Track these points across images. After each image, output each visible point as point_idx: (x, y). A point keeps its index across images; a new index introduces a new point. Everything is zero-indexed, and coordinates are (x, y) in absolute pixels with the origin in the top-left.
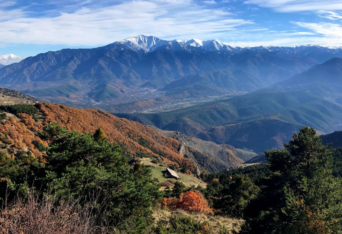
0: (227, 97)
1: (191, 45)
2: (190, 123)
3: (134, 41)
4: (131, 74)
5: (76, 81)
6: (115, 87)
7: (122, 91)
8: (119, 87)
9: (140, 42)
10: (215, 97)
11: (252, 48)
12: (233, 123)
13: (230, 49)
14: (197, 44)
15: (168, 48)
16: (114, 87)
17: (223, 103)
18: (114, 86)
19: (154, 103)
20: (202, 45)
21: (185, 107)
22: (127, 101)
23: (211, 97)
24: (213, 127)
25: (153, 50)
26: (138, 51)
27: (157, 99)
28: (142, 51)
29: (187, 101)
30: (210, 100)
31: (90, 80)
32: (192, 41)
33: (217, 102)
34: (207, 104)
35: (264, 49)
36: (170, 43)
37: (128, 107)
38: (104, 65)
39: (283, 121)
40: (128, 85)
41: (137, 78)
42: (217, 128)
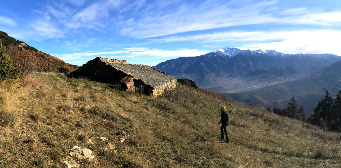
0: (283, 82)
1: (259, 52)
2: (259, 99)
3: (222, 51)
4: (220, 70)
5: (186, 75)
6: (210, 78)
7: (214, 80)
8: (213, 78)
9: (226, 51)
10: (275, 82)
11: (296, 55)
12: (288, 98)
13: (283, 55)
14: (262, 51)
15: (243, 54)
16: (209, 78)
17: (281, 86)
18: (209, 77)
19: (234, 87)
20: (266, 52)
21: (255, 89)
22: (217, 86)
23: (273, 82)
24: (275, 101)
25: (234, 55)
26: (225, 56)
27: (236, 84)
28: (227, 56)
29: (257, 85)
30: (273, 84)
31: (195, 74)
32: (259, 50)
33: (277, 85)
34: (270, 87)
35: (303, 55)
36: (245, 51)
37: (217, 90)
38: (203, 65)
39: (318, 94)
40: (218, 77)
41: (224, 72)
42: (278, 101)
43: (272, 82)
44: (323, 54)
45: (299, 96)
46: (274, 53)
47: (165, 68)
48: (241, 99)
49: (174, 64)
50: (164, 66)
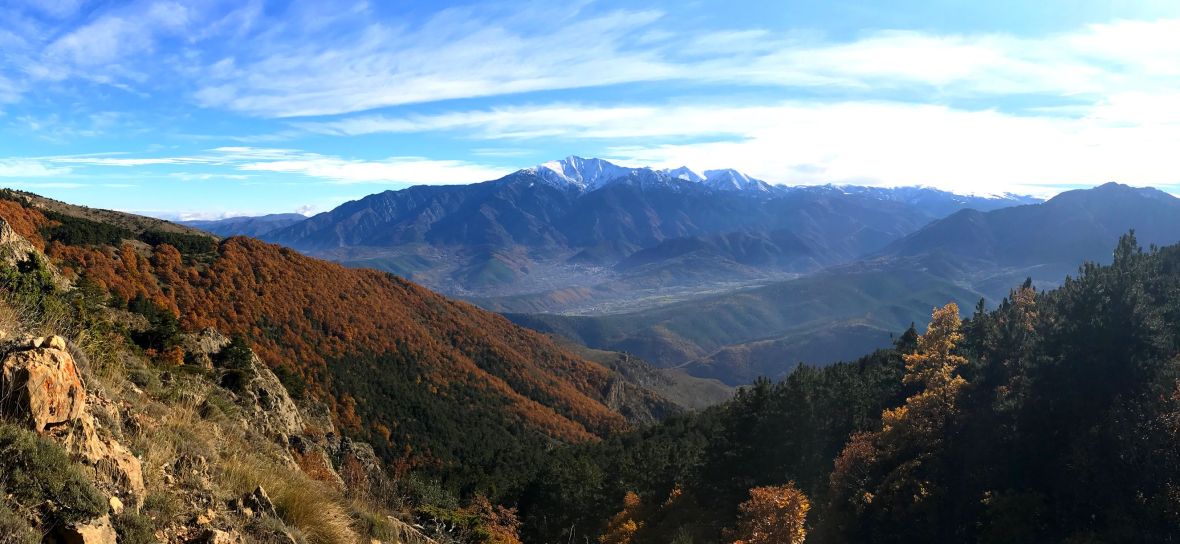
0: (759, 283)
1: (682, 177)
2: (669, 340)
3: (556, 167)
4: (547, 236)
5: (431, 247)
6: (510, 262)
7: (524, 270)
8: (519, 261)
9: (569, 170)
10: (731, 284)
11: (809, 188)
12: (767, 339)
13: (764, 189)
14: (692, 175)
15: (629, 182)
16: (506, 260)
17: (748, 295)
18: (508, 258)
19: (591, 295)
20: (705, 178)
21: (662, 303)
22: (533, 291)
23: (724, 284)
24: (724, 348)
25: (598, 186)
26: (565, 188)
27: (598, 288)
28: (573, 188)
29: (669, 292)
30: (722, 291)
31: (460, 247)
32: (683, 170)
33: (735, 294)
34: (710, 298)
35: (834, 189)
36: (635, 173)
37: (531, 303)
38: (491, 217)
39: (877, 328)
40: (538, 259)
41: (559, 243)
42: (733, 349)
43: (720, 281)
44: (905, 189)
45: (807, 333)
46: (735, 182)
47: (361, 221)
48: (609, 339)
49: (393, 208)
50: (358, 215)
